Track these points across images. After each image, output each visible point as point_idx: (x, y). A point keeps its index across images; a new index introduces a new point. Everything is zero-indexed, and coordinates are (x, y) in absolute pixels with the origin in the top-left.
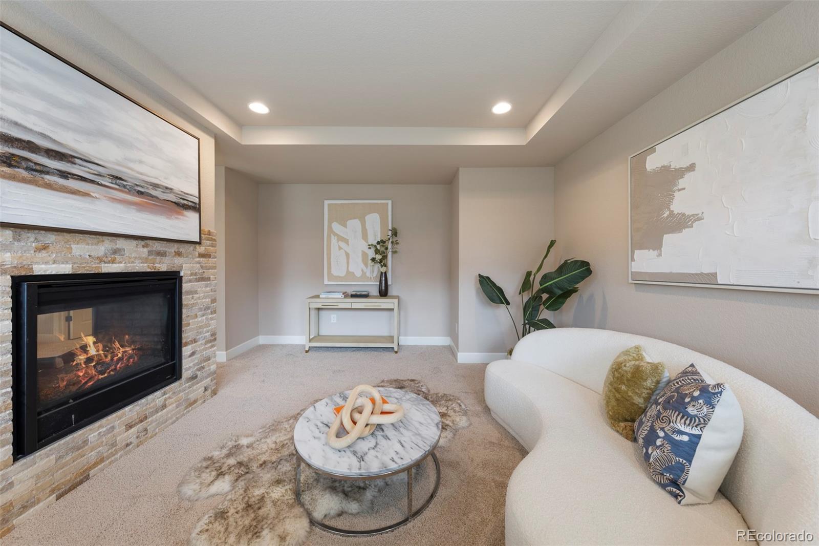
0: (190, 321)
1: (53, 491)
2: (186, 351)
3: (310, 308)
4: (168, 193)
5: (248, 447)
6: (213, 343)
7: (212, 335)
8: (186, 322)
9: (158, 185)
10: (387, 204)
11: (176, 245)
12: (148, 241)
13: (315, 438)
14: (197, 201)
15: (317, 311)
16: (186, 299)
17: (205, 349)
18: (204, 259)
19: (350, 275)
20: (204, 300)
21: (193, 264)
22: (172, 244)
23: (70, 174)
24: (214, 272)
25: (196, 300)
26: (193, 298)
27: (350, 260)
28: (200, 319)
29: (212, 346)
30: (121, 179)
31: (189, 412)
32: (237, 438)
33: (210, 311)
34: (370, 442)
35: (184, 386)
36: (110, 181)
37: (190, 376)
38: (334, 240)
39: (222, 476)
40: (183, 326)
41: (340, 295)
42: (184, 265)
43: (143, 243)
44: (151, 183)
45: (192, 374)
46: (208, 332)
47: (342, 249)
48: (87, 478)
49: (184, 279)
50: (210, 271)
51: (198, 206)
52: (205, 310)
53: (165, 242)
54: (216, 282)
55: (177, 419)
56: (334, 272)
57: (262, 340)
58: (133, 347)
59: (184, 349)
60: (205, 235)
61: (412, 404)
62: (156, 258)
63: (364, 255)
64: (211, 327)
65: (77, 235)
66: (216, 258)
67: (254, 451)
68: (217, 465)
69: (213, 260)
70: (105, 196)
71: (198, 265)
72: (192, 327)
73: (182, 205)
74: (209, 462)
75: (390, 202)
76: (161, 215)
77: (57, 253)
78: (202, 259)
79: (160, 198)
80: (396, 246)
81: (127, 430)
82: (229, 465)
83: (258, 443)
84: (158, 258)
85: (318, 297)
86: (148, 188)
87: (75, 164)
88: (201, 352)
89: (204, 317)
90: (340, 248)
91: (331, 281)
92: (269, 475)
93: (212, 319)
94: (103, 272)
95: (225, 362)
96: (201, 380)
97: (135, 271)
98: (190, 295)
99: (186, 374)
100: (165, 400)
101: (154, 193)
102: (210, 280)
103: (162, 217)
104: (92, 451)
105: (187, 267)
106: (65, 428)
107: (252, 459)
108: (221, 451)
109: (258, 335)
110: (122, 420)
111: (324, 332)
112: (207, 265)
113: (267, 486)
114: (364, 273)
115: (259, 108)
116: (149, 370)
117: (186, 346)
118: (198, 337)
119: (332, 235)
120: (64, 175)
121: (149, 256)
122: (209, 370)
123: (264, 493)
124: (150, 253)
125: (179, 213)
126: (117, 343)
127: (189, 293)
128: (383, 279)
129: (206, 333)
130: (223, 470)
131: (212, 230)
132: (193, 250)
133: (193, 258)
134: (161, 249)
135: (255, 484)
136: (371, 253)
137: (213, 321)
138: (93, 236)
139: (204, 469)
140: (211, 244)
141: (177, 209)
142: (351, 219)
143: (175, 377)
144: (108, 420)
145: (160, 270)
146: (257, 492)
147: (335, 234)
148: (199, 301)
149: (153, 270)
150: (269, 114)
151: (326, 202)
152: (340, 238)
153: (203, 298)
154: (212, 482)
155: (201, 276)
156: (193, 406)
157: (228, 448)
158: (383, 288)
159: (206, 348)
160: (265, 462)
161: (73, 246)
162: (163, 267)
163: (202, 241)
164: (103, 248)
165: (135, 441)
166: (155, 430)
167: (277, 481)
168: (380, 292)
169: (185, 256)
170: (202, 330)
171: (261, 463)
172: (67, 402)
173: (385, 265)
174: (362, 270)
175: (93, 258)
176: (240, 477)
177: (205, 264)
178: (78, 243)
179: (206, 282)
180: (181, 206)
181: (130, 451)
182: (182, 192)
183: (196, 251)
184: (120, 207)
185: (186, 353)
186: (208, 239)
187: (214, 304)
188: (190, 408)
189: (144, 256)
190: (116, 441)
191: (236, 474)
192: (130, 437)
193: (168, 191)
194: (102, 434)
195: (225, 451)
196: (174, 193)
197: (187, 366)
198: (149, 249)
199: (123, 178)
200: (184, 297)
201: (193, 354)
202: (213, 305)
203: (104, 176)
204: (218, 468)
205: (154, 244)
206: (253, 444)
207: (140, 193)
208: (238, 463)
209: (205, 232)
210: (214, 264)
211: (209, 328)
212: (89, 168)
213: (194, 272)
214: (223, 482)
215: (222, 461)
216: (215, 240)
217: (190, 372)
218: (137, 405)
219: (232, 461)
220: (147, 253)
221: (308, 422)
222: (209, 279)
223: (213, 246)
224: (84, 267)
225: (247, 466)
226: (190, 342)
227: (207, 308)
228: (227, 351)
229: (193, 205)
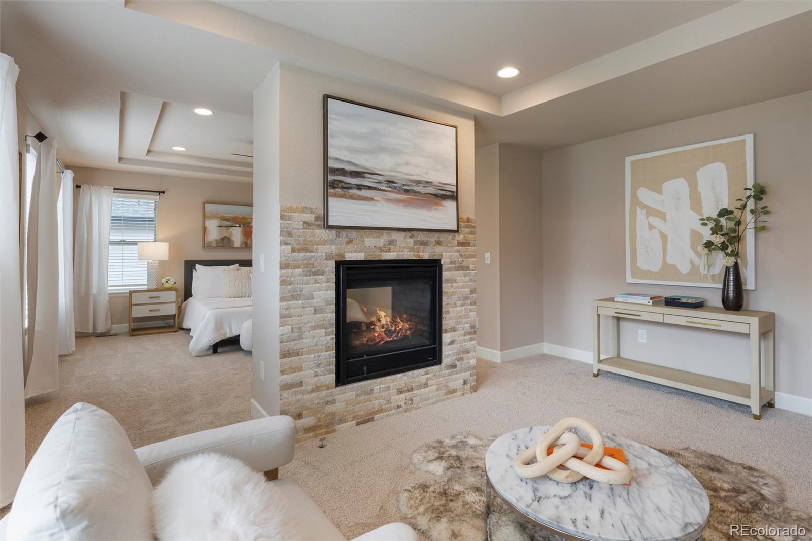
0: (450, 309)
1: (354, 418)
2: (446, 338)
3: (599, 315)
4: (428, 187)
5: (471, 447)
6: (472, 336)
7: (471, 327)
8: (446, 310)
9: (420, 181)
10: (744, 141)
11: (437, 235)
12: (414, 232)
13: (508, 456)
14: (454, 189)
15: (615, 321)
16: (445, 287)
17: (465, 341)
18: (463, 248)
19: (668, 270)
20: (463, 290)
21: (452, 252)
22: (433, 234)
23: (362, 186)
24: (474, 261)
25: (455, 288)
26: (452, 286)
27: (669, 246)
28: (459, 309)
29: (472, 339)
30: (393, 182)
31: (448, 398)
32: (466, 435)
33: (469, 302)
34: (563, 490)
35: (444, 372)
36: (386, 185)
37: (449, 364)
38: (641, 214)
39: (440, 460)
40: (443, 313)
41: (646, 301)
42: (444, 254)
43: (410, 234)
44: (414, 180)
45: (451, 363)
46: (468, 323)
47: (655, 228)
48: (372, 419)
49: (444, 268)
50: (470, 259)
51: (455, 195)
52: (464, 300)
53: (428, 233)
54: (476, 271)
55: (438, 401)
56: (642, 264)
57: (547, 348)
58: (409, 323)
59: (444, 336)
60: (464, 222)
61: (669, 482)
62: (420, 248)
63: (695, 235)
64: (470, 319)
65: (367, 230)
66: (475, 246)
67: (474, 454)
68: (442, 449)
69: (473, 248)
70: (383, 199)
71: (457, 254)
72: (452, 315)
73: (441, 195)
74: (438, 445)
75: (749, 139)
76: (423, 208)
77: (357, 244)
78: (461, 247)
79: (422, 193)
80: (763, 217)
81: (398, 394)
82: (450, 454)
83: (481, 448)
84: (422, 247)
85: (612, 300)
86: (412, 186)
87: (365, 178)
88: (460, 343)
89: (463, 307)
90: (651, 227)
91: (637, 278)
92: (473, 479)
93: (471, 310)
94: (383, 259)
95: (499, 364)
96: (460, 372)
97: (404, 259)
98: (449, 283)
99: (446, 361)
100: (427, 380)
101: (417, 189)
102: (469, 270)
103: (424, 209)
104: (376, 400)
105: (447, 255)
106: (360, 375)
107: (468, 459)
108: (451, 440)
109: (543, 341)
110: (395, 383)
111: (627, 353)
112: (466, 253)
113: (467, 487)
114: (694, 268)
115: (508, 72)
116: (416, 347)
117: (445, 333)
118: (458, 327)
119: (637, 207)
120: (359, 187)
121: (414, 245)
122: (469, 363)
123: (461, 491)
124: (415, 243)
125: (438, 204)
126: (399, 319)
127: (448, 281)
128: (731, 278)
129: (465, 324)
130: (443, 456)
131: (472, 217)
132: (453, 239)
133: (453, 247)
134: (424, 239)
135: (458, 480)
136: (706, 234)
137: (472, 313)
138: (377, 231)
139: (432, 448)
140: (470, 232)
141: (436, 200)
142: (669, 179)
143: (436, 361)
144: (385, 380)
145: (424, 258)
146: (458, 488)
147: (643, 206)
148: (458, 290)
149: (418, 258)
150: (518, 75)
151: (629, 160)
152: (651, 212)
153: (462, 288)
154: (431, 460)
155: (460, 265)
156: (452, 395)
157: (457, 441)
158: (731, 295)
159: (465, 339)
160: (477, 467)
161: (366, 239)
162: (426, 256)
163: (459, 229)
164: (383, 240)
165: (404, 407)
166: (419, 403)
167: (477, 488)
168: (724, 301)
169: (444, 245)
170: (461, 320)
171: (474, 466)
172: (363, 356)
173: (735, 254)
174: (692, 263)
175: (376, 248)
176: (451, 467)
177: (465, 252)
178: (368, 238)
179: (465, 271)
180: (439, 197)
181: (399, 413)
182: (440, 183)
183: (455, 239)
184: (392, 205)
185: (446, 340)
186: (467, 227)
187: (474, 295)
188: (450, 396)
189: (411, 245)
190: (390, 400)
191: (451, 463)
192: (400, 400)
193: (428, 185)
194: (382, 389)
195: (453, 442)
196: (433, 185)
197: (447, 353)
198: (415, 239)
199: (394, 181)
200: (444, 285)
201: (452, 342)
202: (472, 295)
203: (382, 183)
204: (441, 452)
205: (419, 234)
206: (477, 447)
207: (407, 191)
208: (457, 456)
209: (464, 219)
210: (473, 252)
211: (469, 319)
212: (373, 179)
213: (454, 260)
214: (440, 465)
215: (447, 448)
216: (474, 227)
217: (449, 359)
218: (405, 375)
219: (454, 452)
220: (413, 243)
221: (513, 439)
222: (468, 268)
223: (472, 233)
224: (371, 255)
225: (462, 462)
226: (450, 330)
227: (466, 298)
228: (504, 352)
229: (450, 194)
